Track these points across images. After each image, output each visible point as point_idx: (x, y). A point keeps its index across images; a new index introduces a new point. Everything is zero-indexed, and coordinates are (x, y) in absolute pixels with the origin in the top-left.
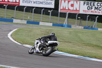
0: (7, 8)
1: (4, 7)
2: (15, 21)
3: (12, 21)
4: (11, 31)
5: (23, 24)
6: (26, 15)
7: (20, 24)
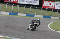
0: (48, 10)
1: (46, 10)
2: (52, 18)
3: (50, 18)
4: (49, 23)
5: (57, 19)
7: (55, 19)
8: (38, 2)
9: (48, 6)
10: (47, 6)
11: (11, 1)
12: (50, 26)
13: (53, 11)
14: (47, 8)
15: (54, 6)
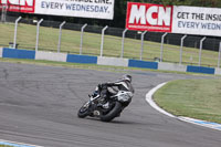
3: (155, 66)
4: (152, 87)
5: (179, 73)
6: (185, 54)
8: (111, 8)
9: (148, 24)
10: (143, 22)
11: (9, 4)
12: (153, 97)
13: (165, 42)
14: (142, 30)
15: (167, 24)
